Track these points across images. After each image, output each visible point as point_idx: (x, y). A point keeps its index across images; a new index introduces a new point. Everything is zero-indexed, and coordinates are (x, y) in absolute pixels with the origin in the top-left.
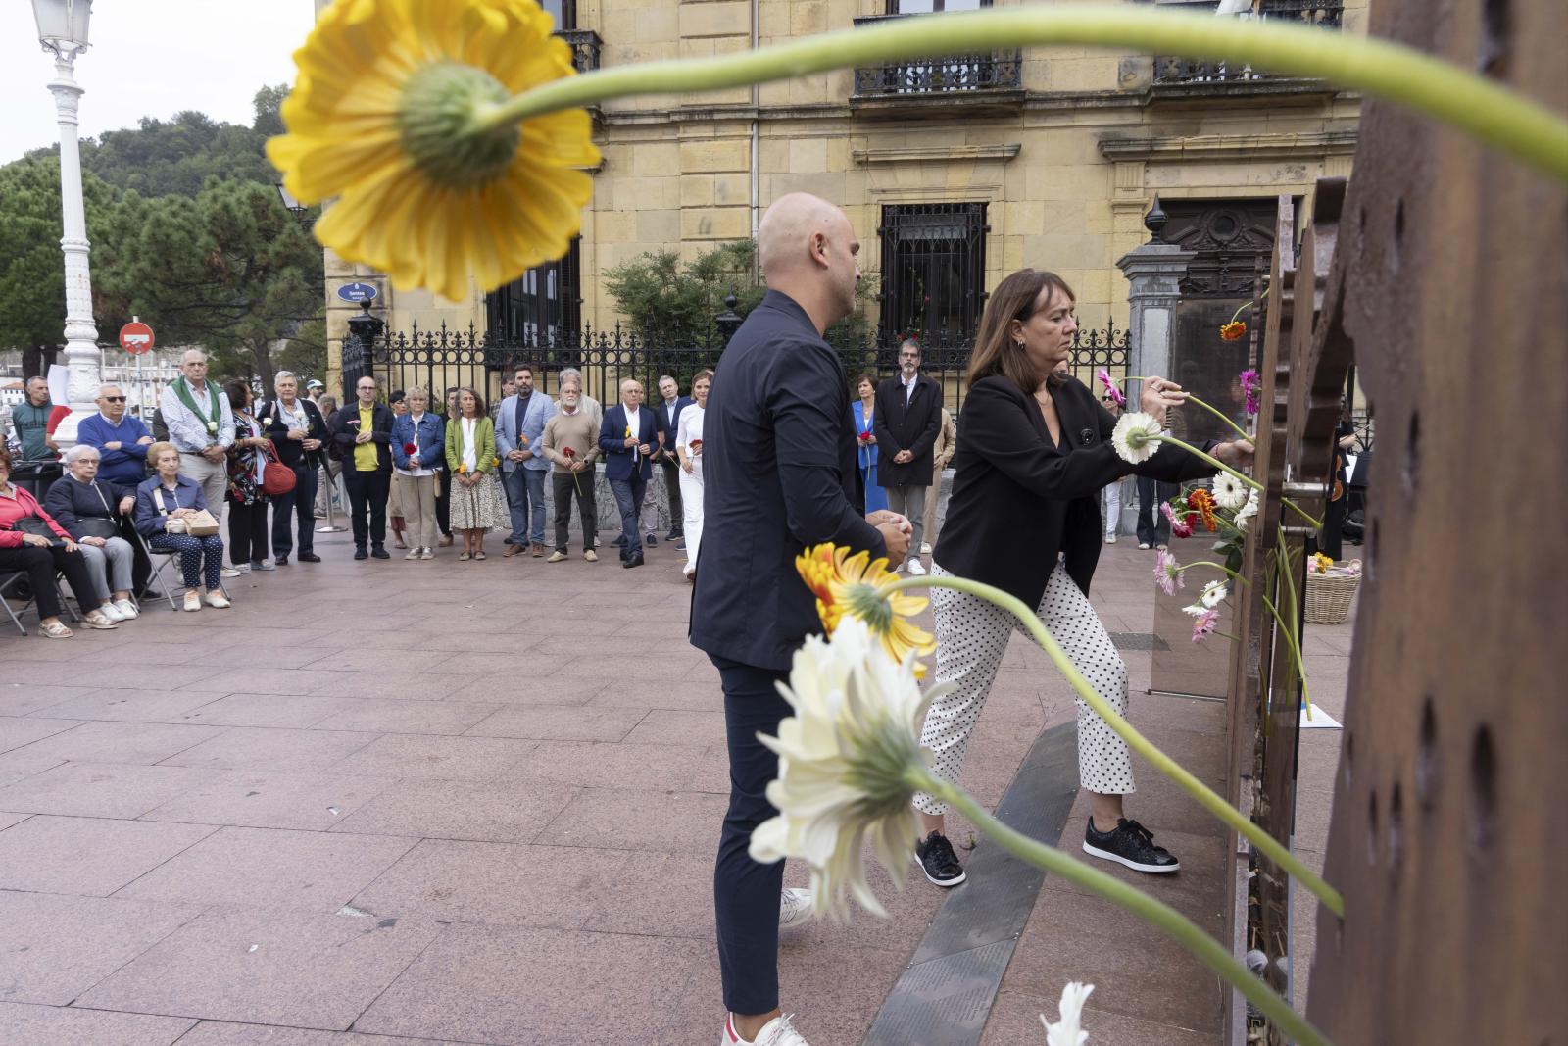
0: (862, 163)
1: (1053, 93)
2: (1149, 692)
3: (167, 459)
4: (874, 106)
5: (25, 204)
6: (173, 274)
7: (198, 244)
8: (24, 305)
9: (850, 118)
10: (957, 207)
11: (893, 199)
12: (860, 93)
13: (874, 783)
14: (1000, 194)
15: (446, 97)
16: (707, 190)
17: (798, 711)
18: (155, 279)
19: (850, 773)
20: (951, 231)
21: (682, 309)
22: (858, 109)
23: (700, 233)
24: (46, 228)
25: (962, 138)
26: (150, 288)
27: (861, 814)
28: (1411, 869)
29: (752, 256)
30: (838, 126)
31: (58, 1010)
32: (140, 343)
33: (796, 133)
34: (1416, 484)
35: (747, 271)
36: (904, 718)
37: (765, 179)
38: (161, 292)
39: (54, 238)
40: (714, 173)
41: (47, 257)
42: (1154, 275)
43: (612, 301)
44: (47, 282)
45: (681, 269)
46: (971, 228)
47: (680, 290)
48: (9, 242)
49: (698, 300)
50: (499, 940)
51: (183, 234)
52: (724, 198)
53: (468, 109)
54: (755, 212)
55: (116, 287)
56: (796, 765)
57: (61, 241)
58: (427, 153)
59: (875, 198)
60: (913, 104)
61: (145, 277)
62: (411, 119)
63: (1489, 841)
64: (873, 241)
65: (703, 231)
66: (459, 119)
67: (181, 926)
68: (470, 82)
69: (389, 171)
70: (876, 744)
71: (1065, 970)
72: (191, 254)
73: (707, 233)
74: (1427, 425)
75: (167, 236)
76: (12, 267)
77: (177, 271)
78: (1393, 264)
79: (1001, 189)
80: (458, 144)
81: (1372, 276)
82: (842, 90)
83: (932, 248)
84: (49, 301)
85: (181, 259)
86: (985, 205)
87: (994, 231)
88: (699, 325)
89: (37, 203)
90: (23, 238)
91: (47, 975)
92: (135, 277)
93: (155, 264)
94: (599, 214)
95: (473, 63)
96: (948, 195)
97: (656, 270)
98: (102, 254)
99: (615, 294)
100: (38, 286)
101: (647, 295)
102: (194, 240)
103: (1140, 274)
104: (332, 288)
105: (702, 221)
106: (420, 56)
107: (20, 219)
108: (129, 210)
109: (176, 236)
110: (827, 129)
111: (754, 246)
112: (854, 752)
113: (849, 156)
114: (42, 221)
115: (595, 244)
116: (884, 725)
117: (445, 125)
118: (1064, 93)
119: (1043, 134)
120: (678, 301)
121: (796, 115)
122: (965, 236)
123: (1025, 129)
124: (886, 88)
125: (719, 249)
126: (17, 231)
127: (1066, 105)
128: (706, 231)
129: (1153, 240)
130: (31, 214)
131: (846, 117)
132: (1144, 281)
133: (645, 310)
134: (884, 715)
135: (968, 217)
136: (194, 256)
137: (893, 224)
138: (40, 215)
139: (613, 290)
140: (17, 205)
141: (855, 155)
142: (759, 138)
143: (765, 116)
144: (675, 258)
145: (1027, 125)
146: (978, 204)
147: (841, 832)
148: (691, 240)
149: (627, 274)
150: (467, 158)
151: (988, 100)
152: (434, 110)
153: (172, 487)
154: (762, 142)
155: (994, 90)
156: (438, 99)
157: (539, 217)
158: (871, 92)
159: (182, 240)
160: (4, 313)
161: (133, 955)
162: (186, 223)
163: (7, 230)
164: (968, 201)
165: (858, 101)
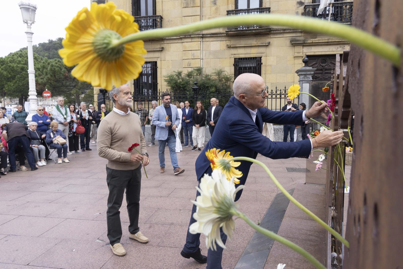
0: (229, 47)
1: (279, 29)
2: (305, 184)
4: (232, 33)
5: (20, 61)
6: (56, 78)
7: (62, 71)
8: (19, 87)
9: (226, 36)
10: (254, 58)
11: (237, 56)
12: (228, 29)
13: (222, 213)
14: (265, 55)
15: (105, 38)
16: (189, 55)
17: (201, 194)
18: (52, 80)
19: (215, 210)
20: (252, 64)
21: (183, 85)
22: (228, 34)
23: (188, 66)
24: (25, 67)
25: (255, 40)
26: (50, 82)
27: (219, 221)
28: (362, 238)
29: (201, 71)
30: (223, 38)
31: (25, 266)
32: (48, 96)
33: (212, 40)
34: (363, 135)
35: (200, 75)
36: (231, 196)
37: (204, 52)
38: (53, 83)
39: (27, 70)
40: (191, 51)
41: (25, 75)
42: (305, 75)
43: (166, 83)
44: (25, 81)
45: (183, 75)
46: (257, 63)
47: (183, 80)
48: (16, 71)
49: (187, 83)
50: (136, 249)
51: (58, 68)
52: (194, 57)
53: (110, 41)
54: (202, 60)
55: (42, 82)
56: (201, 208)
57: (28, 71)
58: (100, 53)
59: (233, 56)
60: (242, 32)
61: (49, 79)
62: (96, 44)
63: (377, 235)
64: (232, 67)
65: (189, 65)
66: (108, 44)
67: (56, 245)
68: (111, 34)
69: (91, 57)
70: (223, 203)
71: (283, 257)
72: (60, 73)
73: (190, 66)
74: (364, 119)
75: (55, 69)
76: (16, 77)
77: (57, 78)
78: (358, 75)
80: (108, 50)
81: (354, 78)
82: (224, 29)
83: (247, 69)
84: (25, 86)
85: (58, 74)
86: (261, 57)
87: (263, 64)
88: (188, 89)
89: (23, 61)
90: (19, 70)
91: (22, 257)
92: (46, 79)
93: (51, 76)
94: (162, 61)
95: (113, 30)
96: (251, 55)
97: (177, 75)
98: (38, 74)
99: (166, 82)
100: (23, 82)
101: (174, 82)
102: (61, 70)
103: (302, 75)
105: (188, 63)
106: (98, 28)
107: (18, 65)
108: (45, 62)
109: (57, 69)
110: (220, 39)
111: (202, 69)
112: (216, 205)
113: (226, 45)
114: (24, 66)
115: (161, 69)
116: (225, 197)
117: (105, 46)
118: (281, 29)
119: (276, 39)
120: (182, 83)
121: (212, 35)
122: (256, 65)
124: (235, 28)
125: (193, 70)
126: (18, 68)
127: (282, 31)
128: (189, 66)
129: (305, 66)
130: (21, 64)
132: (303, 76)
133: (174, 86)
134: (225, 195)
135: (257, 61)
136: (61, 74)
137: (237, 63)
138: (24, 64)
139: (166, 81)
140: (18, 62)
141: (227, 45)
143: (204, 36)
144: (181, 72)
145: (272, 37)
146: (259, 57)
147: (213, 226)
148: (185, 68)
149: (169, 77)
150: (110, 54)
151: (261, 31)
152: (102, 42)
154: (203, 42)
155: (263, 28)
156: (103, 39)
157: (131, 68)
158: (231, 29)
159: (58, 70)
160: (14, 89)
161: (44, 252)
162: (59, 66)
163: (15, 68)
164: (256, 56)
165: (228, 31)
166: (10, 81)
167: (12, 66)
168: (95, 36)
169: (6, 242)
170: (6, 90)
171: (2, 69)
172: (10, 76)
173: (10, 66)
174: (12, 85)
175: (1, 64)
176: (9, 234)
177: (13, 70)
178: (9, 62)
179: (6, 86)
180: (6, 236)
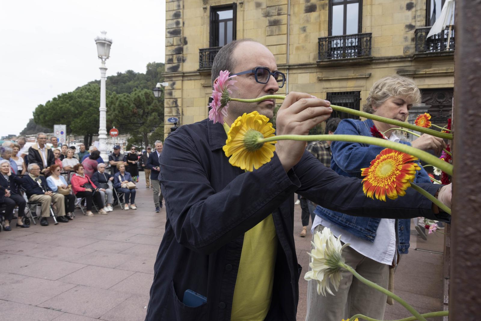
0: (320, 80)
1: (382, 57)
2: (416, 249)
3: (122, 167)
4: (324, 63)
5: (88, 96)
8: (86, 124)
9: (317, 67)
10: (351, 93)
11: (330, 91)
12: (320, 60)
13: (332, 265)
14: (365, 88)
15: (253, 138)
18: (119, 116)
20: (349, 100)
22: (320, 64)
25: (352, 72)
26: (118, 119)
30: (313, 69)
31: (96, 320)
32: (115, 134)
33: (300, 72)
37: (290, 86)
38: (120, 120)
46: (355, 99)
48: (83, 107)
51: (127, 104)
53: (257, 139)
55: (109, 118)
57: (100, 108)
58: (248, 147)
59: (324, 90)
60: (336, 62)
61: (116, 116)
62: (246, 141)
66: (255, 141)
67: (126, 299)
68: (256, 134)
69: (241, 150)
72: (129, 109)
75: (123, 105)
76: (83, 113)
77: (125, 114)
79: (365, 87)
80: (255, 145)
82: (314, 59)
85: (126, 111)
86: (359, 92)
87: (363, 100)
89: (91, 96)
90: (87, 106)
91: (93, 310)
92: (114, 116)
93: (119, 112)
95: (256, 130)
96: (348, 89)
102: (130, 105)
103: (412, 113)
104: (166, 119)
106: (247, 129)
107: (86, 101)
108: (114, 98)
109: (125, 104)
110: (310, 70)
113: (316, 78)
114: (92, 101)
117: (253, 143)
118: (385, 57)
119: (379, 70)
121: (300, 67)
122: (353, 101)
123: (372, 68)
124: (328, 58)
126: (85, 104)
127: (386, 61)
130: (89, 99)
131: (316, 67)
132: (413, 115)
135: (354, 95)
137: (330, 98)
140: (86, 97)
141: (318, 78)
142: (289, 74)
143: (291, 67)
145: (373, 67)
146: (357, 91)
147: (324, 275)
150: (255, 147)
151: (360, 60)
152: (251, 140)
153: (123, 175)
154: (290, 75)
155: (362, 57)
156: (252, 138)
157: (265, 154)
158: (323, 59)
159: (127, 105)
160: (80, 126)
161: (114, 306)
162: (128, 101)
163: (83, 104)
164: (354, 91)
165: (319, 62)
166: (77, 118)
167: (80, 101)
168: (245, 136)
169: (76, 292)
170: (73, 127)
171: (70, 105)
172: (77, 112)
173: (78, 102)
174: (79, 121)
175: (70, 99)
176: (78, 284)
177: (80, 105)
178: (77, 97)
179: (72, 123)
180: (76, 285)
